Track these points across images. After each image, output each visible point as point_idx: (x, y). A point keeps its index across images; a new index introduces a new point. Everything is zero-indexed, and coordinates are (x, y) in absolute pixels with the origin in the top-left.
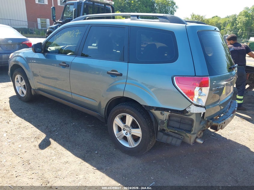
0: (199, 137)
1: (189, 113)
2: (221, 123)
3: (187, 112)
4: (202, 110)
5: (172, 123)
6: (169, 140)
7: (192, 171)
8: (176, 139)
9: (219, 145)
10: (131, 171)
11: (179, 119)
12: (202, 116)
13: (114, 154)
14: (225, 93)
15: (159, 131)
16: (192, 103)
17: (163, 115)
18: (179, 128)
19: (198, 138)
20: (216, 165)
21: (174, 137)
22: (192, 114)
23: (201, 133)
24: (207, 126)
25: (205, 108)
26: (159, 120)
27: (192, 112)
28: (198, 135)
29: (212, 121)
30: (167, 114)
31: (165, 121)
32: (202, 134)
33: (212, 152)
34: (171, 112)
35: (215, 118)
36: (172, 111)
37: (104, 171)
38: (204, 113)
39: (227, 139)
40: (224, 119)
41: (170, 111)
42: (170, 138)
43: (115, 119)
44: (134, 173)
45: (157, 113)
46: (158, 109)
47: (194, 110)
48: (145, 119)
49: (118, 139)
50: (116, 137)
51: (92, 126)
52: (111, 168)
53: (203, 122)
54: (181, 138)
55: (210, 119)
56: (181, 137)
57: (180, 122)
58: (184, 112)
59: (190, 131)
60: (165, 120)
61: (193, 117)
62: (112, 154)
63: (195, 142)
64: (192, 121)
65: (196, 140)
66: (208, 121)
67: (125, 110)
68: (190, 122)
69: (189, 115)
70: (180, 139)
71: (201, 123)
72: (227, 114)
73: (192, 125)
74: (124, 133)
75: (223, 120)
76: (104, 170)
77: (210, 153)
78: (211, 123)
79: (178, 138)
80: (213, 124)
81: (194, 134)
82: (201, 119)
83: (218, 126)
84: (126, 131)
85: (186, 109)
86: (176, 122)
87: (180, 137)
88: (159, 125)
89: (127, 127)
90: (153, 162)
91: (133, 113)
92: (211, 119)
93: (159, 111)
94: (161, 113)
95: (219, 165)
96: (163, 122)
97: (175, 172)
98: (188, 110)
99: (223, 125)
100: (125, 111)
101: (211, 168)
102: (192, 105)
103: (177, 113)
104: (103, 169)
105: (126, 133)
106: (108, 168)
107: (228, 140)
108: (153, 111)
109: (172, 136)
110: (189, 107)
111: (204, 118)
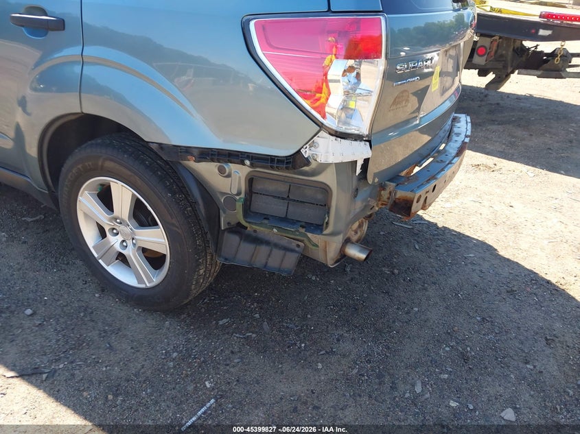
0: (355, 238)
1: (313, 165)
2: (421, 192)
3: (307, 162)
4: (359, 152)
5: (260, 204)
6: (261, 257)
7: (338, 340)
8: (284, 252)
9: (417, 247)
10: (139, 366)
11: (283, 188)
12: (358, 170)
13: (92, 313)
14: (437, 87)
15: (224, 230)
16: (321, 126)
17: (229, 176)
18: (285, 220)
19: (353, 243)
20: (408, 313)
21: (276, 246)
22: (323, 167)
23: (360, 226)
24: (380, 203)
25: (370, 142)
26: (219, 195)
27: (322, 159)
28: (353, 233)
29: (393, 185)
30: (240, 172)
31: (238, 198)
32: (365, 227)
33: (396, 271)
34: (252, 165)
35: (403, 174)
36: (256, 159)
37: (42, 382)
38: (366, 161)
39: (438, 228)
40: (434, 177)
41: (247, 162)
42: (264, 249)
43: (80, 198)
44: (149, 373)
45: (207, 170)
46: (207, 154)
47: (328, 151)
48: (174, 194)
49: (100, 261)
50: (96, 255)
51: (37, 221)
52: (72, 362)
53: (364, 192)
54: (297, 249)
55: (389, 181)
56: (298, 246)
57: (287, 199)
58: (295, 161)
59: (318, 228)
60: (239, 194)
61: (328, 178)
62: (85, 310)
63: (343, 257)
64: (325, 190)
65: (344, 252)
66: (382, 187)
67: (100, 163)
68: (320, 196)
69: (315, 173)
70: (292, 251)
71: (355, 196)
72: (443, 157)
73: (325, 206)
74: (115, 241)
75: (428, 181)
76: (44, 376)
77: (393, 274)
78: (390, 193)
79: (286, 249)
80: (397, 197)
81: (333, 234)
82: (355, 182)
83: (412, 201)
84: (119, 238)
85: (303, 151)
86: (274, 197)
87: (293, 244)
88: (221, 211)
89: (121, 223)
90: (221, 323)
91: (130, 173)
92: (391, 180)
93: (213, 161)
94: (221, 171)
95: (416, 309)
96: (231, 200)
97: (285, 352)
98: (306, 153)
99: (430, 195)
100: (102, 166)
101: (394, 322)
102: (323, 134)
103: (272, 168)
104: (42, 373)
105: (123, 241)
106: (61, 366)
107: (441, 228)
108: (192, 164)
109: (267, 243)
110: (310, 141)
111: (365, 178)
